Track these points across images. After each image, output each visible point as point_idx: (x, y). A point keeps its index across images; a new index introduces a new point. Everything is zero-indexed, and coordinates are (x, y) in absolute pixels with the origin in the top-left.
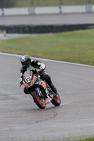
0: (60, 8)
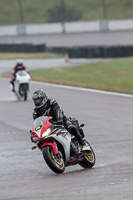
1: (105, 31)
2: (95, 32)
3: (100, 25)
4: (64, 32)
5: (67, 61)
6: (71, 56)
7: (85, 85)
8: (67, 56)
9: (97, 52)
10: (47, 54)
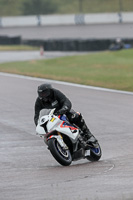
0: (120, 15)
1: (81, 24)
2: (71, 26)
3: (76, 19)
4: (39, 25)
5: (42, 54)
6: (46, 49)
7: (59, 78)
8: (42, 49)
9: (73, 45)
10: (22, 47)
